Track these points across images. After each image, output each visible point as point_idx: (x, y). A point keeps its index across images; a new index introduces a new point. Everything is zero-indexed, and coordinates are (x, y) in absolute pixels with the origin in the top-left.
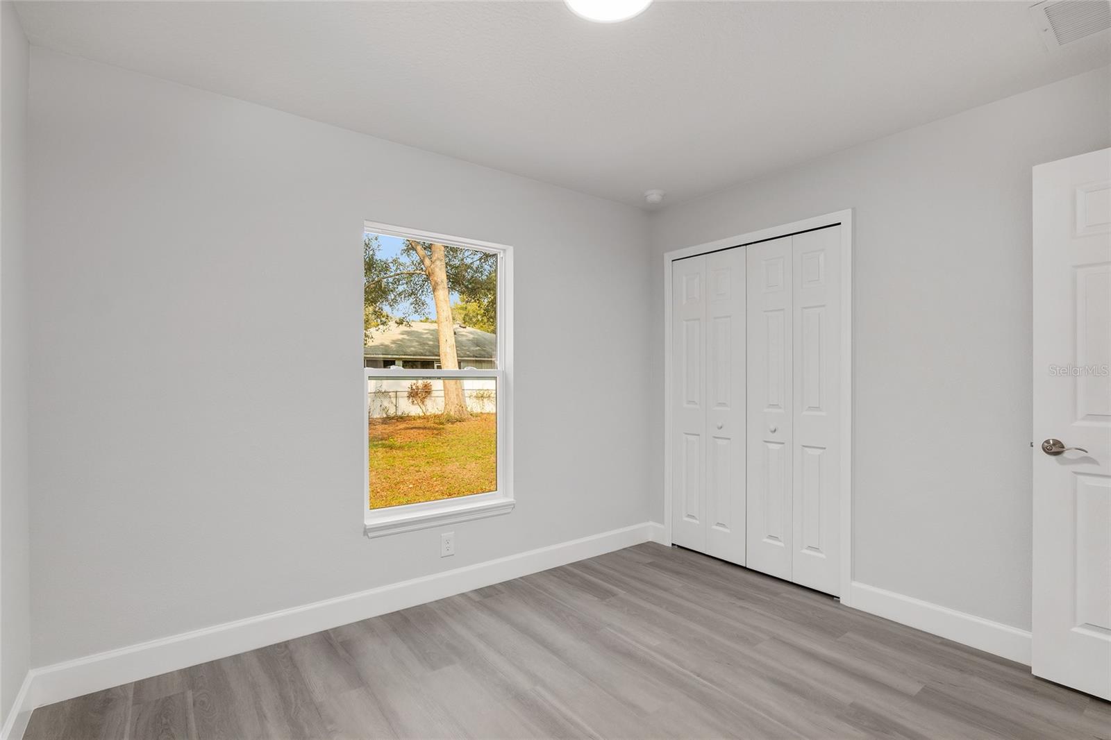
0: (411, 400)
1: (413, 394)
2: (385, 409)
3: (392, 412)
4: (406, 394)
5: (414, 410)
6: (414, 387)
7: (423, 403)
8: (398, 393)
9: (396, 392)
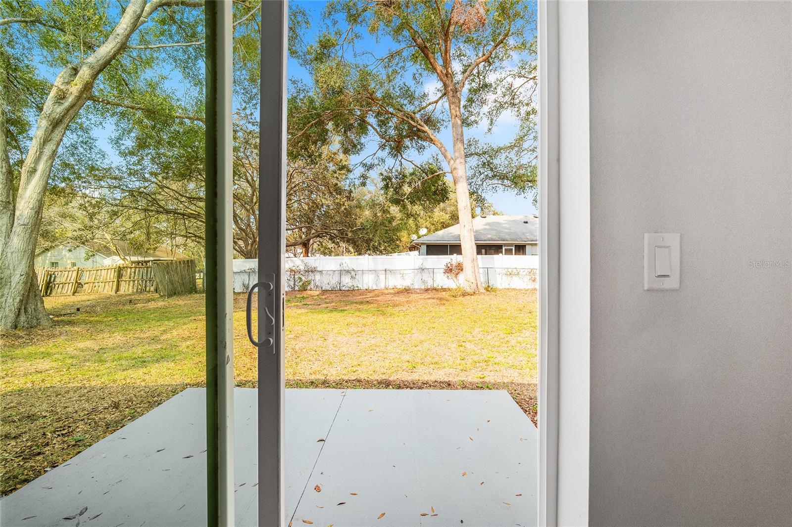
0: (446, 276)
1: (449, 270)
2: (424, 282)
3: (430, 284)
4: (442, 271)
5: (448, 282)
6: (449, 265)
7: (456, 278)
8: (435, 270)
9: (434, 269)
